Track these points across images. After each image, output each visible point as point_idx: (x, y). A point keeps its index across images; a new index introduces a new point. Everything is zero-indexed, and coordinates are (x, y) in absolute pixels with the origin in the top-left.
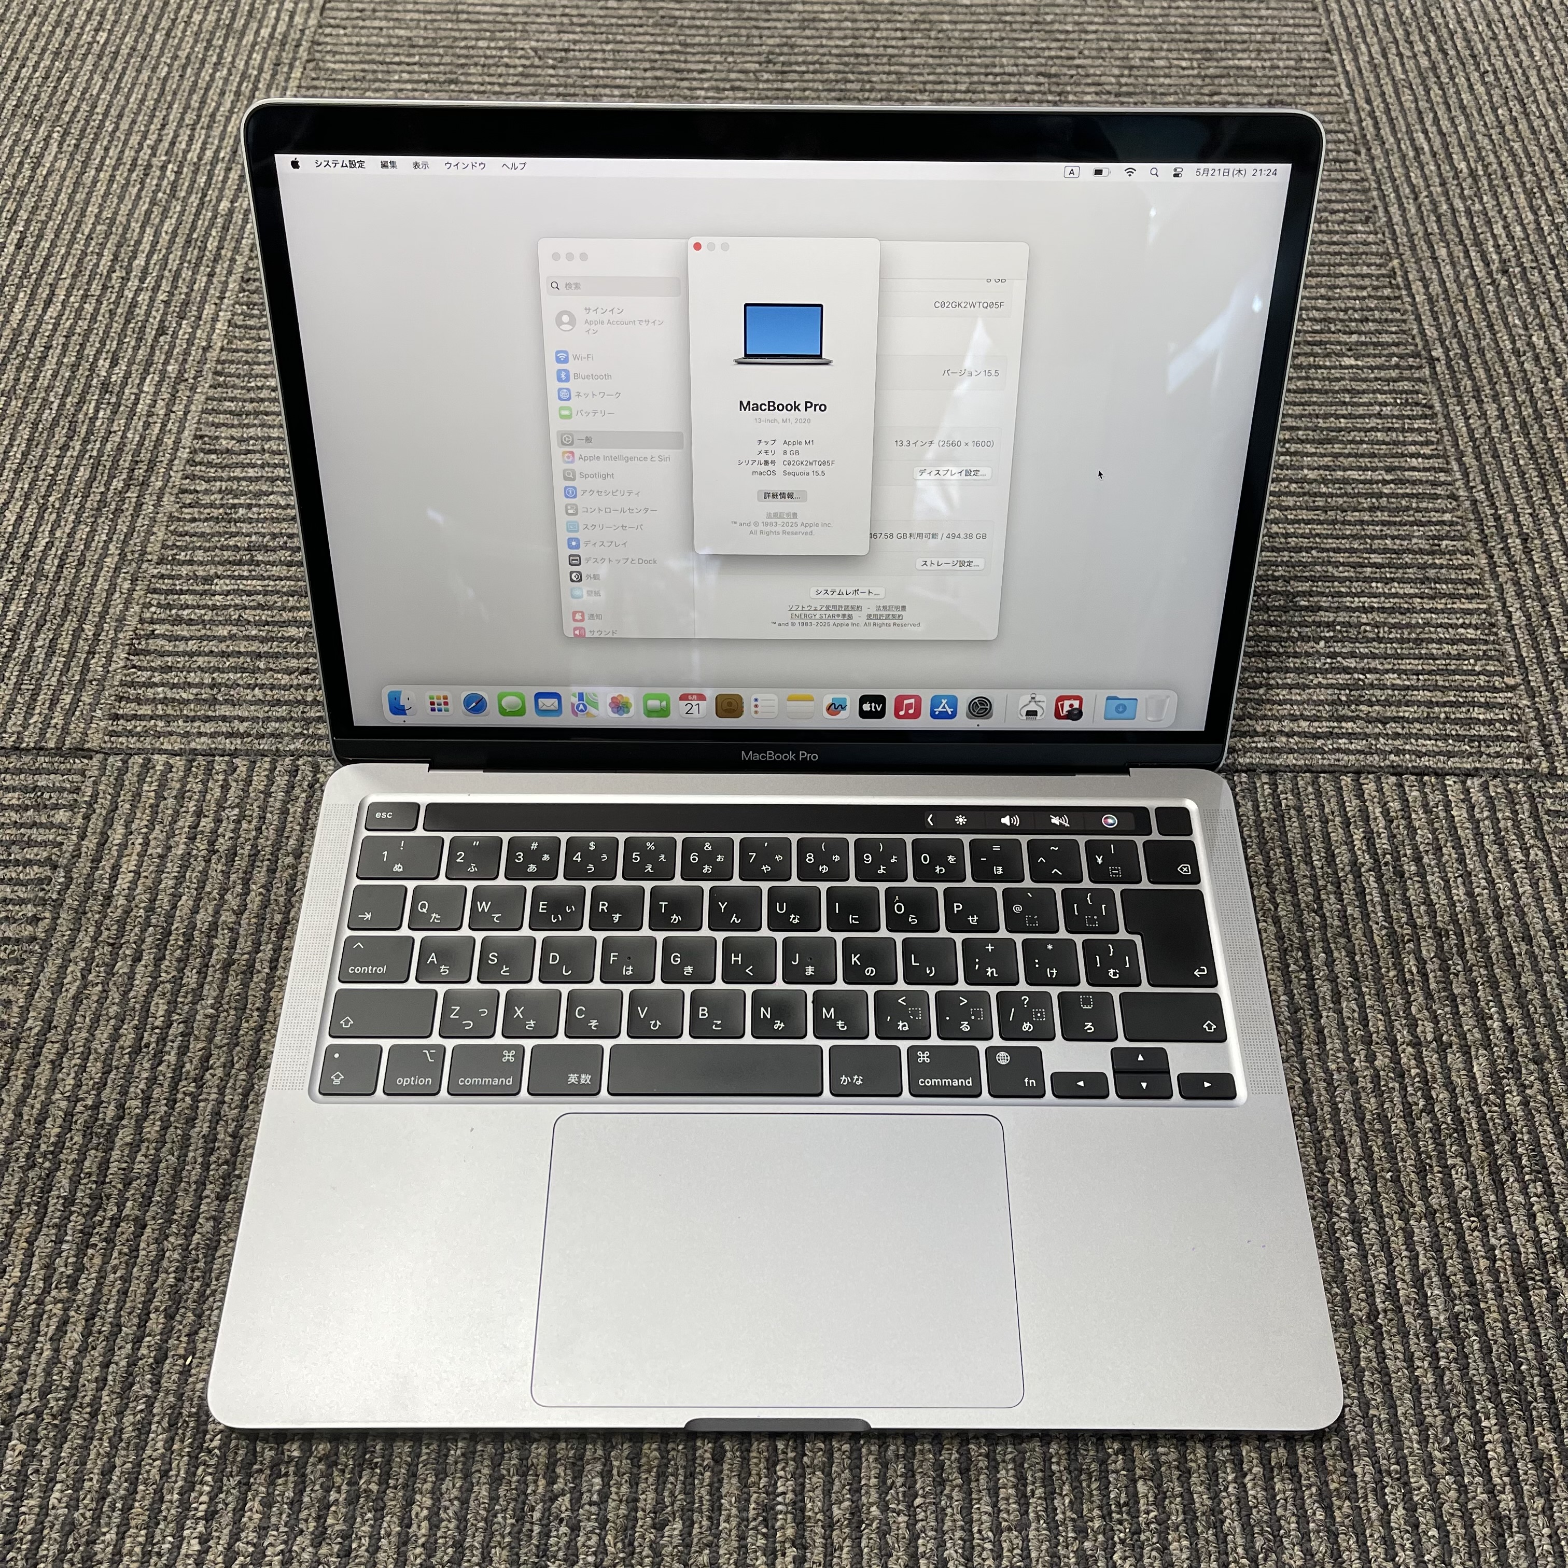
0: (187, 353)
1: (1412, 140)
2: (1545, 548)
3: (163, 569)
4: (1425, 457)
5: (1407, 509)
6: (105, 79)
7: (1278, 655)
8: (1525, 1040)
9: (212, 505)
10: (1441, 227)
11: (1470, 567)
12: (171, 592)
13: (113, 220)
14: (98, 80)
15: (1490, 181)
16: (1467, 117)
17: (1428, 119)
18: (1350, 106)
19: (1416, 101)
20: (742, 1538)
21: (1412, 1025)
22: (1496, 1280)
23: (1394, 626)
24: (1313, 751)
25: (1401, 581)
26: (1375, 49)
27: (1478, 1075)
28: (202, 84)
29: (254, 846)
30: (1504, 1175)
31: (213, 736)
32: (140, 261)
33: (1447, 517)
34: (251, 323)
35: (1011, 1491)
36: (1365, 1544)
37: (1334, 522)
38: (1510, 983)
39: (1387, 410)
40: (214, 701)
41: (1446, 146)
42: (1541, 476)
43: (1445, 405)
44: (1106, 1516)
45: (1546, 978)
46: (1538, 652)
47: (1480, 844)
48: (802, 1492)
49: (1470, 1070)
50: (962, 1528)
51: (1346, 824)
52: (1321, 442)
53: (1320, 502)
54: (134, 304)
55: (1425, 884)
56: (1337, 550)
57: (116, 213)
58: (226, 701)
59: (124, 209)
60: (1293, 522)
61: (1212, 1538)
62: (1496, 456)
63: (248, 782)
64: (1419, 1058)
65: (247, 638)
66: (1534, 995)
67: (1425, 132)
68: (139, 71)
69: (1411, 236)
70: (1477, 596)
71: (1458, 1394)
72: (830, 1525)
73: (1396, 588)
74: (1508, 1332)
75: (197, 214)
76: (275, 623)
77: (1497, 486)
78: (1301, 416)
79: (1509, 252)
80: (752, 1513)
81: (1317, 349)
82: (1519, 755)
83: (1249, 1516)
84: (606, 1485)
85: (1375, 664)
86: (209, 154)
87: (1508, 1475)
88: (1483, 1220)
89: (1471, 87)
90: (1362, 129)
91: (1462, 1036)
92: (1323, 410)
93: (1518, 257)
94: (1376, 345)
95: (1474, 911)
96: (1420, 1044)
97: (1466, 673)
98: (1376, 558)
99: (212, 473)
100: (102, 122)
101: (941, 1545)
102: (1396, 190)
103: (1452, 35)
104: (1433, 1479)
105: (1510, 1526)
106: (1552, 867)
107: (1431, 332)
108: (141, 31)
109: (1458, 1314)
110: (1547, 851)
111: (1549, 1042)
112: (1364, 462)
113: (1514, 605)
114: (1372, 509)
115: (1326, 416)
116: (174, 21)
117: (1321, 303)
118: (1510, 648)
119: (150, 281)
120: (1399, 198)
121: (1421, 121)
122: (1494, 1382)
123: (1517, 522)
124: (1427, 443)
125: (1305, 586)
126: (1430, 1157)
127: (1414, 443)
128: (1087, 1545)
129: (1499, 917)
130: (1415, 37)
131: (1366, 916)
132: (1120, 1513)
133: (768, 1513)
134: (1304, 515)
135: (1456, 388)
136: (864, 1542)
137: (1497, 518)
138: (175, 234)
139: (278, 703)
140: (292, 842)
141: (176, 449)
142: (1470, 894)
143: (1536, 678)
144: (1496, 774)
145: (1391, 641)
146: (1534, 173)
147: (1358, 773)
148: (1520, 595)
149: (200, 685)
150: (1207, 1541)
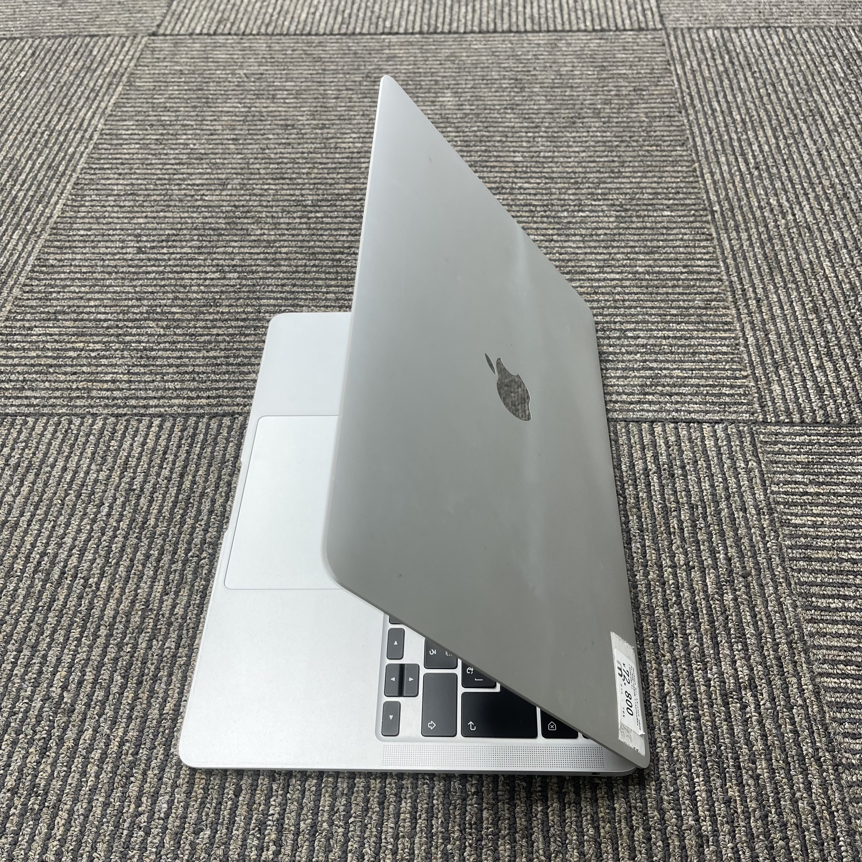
0: (39, 220)
1: (711, 106)
2: (770, 305)
3: (8, 324)
4: (706, 260)
5: (693, 286)
6: (21, 93)
7: (612, 361)
8: (738, 564)
9: (39, 292)
10: (723, 147)
11: (727, 315)
12: (10, 335)
13: (12, 158)
14: (17, 93)
15: (753, 124)
16: (743, 95)
17: (721, 95)
18: (679, 91)
19: (715, 86)
20: (244, 840)
21: (673, 556)
22: (710, 698)
23: (681, 346)
24: (628, 411)
25: (686, 323)
26: (695, 64)
27: (709, 584)
28: (70, 94)
29: (30, 462)
30: (719, 639)
31: (19, 406)
32: (23, 177)
33: (716, 290)
34: (76, 204)
35: (408, 816)
36: (617, 849)
37: (651, 294)
38: (732, 533)
39: (686, 237)
40: (23, 388)
41: (729, 108)
42: (770, 269)
43: (718, 234)
44: (462, 831)
45: (753, 530)
46: (762, 358)
47: (720, 460)
48: (284, 814)
49: (705, 581)
50: (376, 836)
51: (643, 448)
52: (647, 253)
53: (644, 283)
54: (16, 197)
55: (686, 480)
56: (653, 308)
57: (14, 155)
58: (29, 389)
59: (19, 153)
60: (628, 294)
61: (524, 844)
62: (745, 259)
63: (33, 429)
64: (675, 575)
65: (46, 357)
66: (745, 541)
67: (718, 102)
68: (39, 89)
69: (706, 152)
70: (730, 330)
71: (681, 763)
72: (297, 833)
73: (683, 326)
74: (715, 728)
75: (57, 153)
76: (62, 350)
77: (744, 274)
78: (638, 241)
79: (760, 158)
80: (252, 826)
81: (650, 208)
82: (747, 412)
83: (548, 831)
84: (170, 808)
85: (667, 365)
86: (68, 126)
87: (708, 810)
88: (705, 664)
89: (746, 80)
90: (684, 101)
91: (701, 562)
92: (650, 237)
93: (765, 161)
94: (682, 205)
95: (714, 495)
96: (676, 566)
97: (719, 369)
98: (674, 312)
99: (42, 276)
100: (16, 113)
101: (362, 846)
102: (700, 129)
103: (738, 55)
104: (662, 812)
105: (708, 841)
106: (761, 472)
107: (713, 198)
108: (43, 71)
109: (684, 718)
110: (759, 463)
111: (752, 565)
112: (671, 263)
113: (749, 334)
114: (674, 286)
115: (652, 241)
116: (61, 66)
117: (654, 185)
118: (745, 356)
119: (26, 186)
120: (701, 133)
121: (717, 96)
122: (703, 756)
123: (754, 292)
124: (708, 253)
125: (632, 326)
126: (676, 629)
127: (700, 253)
128: (449, 847)
129: (728, 498)
130: (717, 57)
131: (650, 497)
132: (471, 828)
133: (262, 826)
134: (635, 290)
135: (725, 225)
136: (316, 843)
137: (743, 290)
138: (43, 163)
139: (57, 389)
140: (51, 460)
141: (24, 266)
142: (712, 486)
143: (759, 371)
144: (733, 422)
145: (678, 354)
146: (778, 120)
147: (652, 422)
148: (753, 329)
149: (17, 381)
150: (522, 846)
